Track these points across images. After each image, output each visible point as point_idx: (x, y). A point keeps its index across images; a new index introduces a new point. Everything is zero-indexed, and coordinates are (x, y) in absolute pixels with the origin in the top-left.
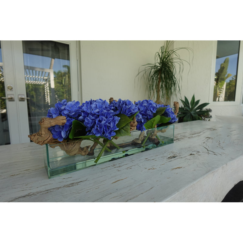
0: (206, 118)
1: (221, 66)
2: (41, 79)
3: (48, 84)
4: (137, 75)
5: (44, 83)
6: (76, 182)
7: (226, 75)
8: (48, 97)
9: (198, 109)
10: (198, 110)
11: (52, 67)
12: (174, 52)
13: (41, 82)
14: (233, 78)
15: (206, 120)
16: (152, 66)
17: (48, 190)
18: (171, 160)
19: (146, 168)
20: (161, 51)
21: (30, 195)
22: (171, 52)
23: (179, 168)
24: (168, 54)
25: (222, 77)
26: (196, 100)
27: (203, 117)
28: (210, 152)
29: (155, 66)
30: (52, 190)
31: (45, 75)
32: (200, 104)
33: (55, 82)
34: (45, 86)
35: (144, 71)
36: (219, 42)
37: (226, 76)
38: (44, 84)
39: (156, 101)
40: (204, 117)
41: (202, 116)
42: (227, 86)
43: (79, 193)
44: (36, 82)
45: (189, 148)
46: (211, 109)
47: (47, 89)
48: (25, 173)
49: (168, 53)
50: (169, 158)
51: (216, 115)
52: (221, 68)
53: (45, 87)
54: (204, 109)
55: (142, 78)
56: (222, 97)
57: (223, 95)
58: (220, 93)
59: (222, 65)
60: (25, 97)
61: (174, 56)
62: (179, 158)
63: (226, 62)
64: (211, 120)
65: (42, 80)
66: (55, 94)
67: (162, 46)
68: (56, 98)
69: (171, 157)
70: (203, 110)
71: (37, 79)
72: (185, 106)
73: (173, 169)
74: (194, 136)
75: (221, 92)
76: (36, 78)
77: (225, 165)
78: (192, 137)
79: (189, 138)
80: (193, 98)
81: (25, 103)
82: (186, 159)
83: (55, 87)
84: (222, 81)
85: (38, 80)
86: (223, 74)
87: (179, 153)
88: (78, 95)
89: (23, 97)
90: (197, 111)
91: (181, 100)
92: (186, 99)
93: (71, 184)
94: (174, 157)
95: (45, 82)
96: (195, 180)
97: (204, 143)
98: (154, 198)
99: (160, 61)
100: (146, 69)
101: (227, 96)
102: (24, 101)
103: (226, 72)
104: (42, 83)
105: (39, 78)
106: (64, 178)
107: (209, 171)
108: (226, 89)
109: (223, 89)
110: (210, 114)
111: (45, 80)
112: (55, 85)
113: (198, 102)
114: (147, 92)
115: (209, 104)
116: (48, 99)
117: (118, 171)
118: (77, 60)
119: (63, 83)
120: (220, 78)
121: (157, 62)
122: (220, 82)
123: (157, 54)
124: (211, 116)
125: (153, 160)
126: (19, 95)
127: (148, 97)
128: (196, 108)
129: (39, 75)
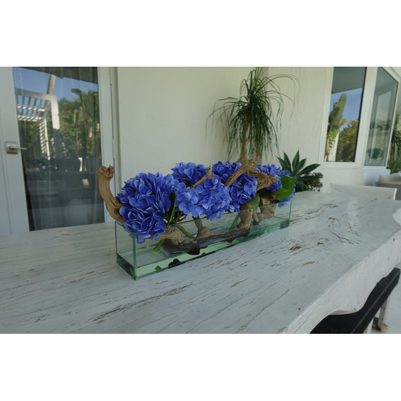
0: (314, 186)
1: (334, 106)
2: (33, 111)
3: (45, 122)
4: (210, 116)
5: (38, 120)
6: (178, 287)
7: (340, 119)
8: (45, 145)
9: (303, 173)
10: (303, 175)
11: (51, 91)
12: (271, 81)
13: (32, 118)
14: (349, 126)
15: (314, 190)
16: (234, 101)
17: (143, 301)
18: (295, 252)
19: (267, 265)
20: (250, 78)
21: (122, 309)
22: (266, 80)
23: (311, 263)
24: (261, 84)
25: (335, 124)
26: (301, 159)
27: (309, 186)
28: (342, 240)
29: (240, 101)
30: (150, 301)
31: (40, 104)
32: (307, 165)
33: (60, 118)
34: (40, 124)
35: (223, 109)
36: (337, 70)
37: (340, 122)
38: (39, 122)
39: (241, 158)
40: (312, 185)
41: (308, 183)
42: (340, 137)
43: (192, 302)
44: (24, 117)
45: (313, 233)
46: (322, 173)
47: (44, 131)
48: (91, 277)
49: (261, 81)
50: (291, 249)
51: (331, 184)
52: (334, 109)
53: (40, 128)
54: (312, 173)
55: (218, 120)
56: (332, 154)
57: (333, 152)
58: (329, 148)
59: (337, 105)
60: (17, 145)
61: (269, 87)
62: (305, 249)
63: (343, 99)
64: (321, 190)
65: (35, 112)
66: (61, 140)
67: (252, 70)
68: (63, 147)
69: (293, 247)
70: (310, 175)
71: (25, 112)
72: (283, 169)
73: (304, 265)
74: (311, 215)
75: (331, 147)
76: (23, 110)
77: (368, 257)
78: (310, 218)
79: (306, 219)
80: (298, 155)
81: (18, 158)
82: (315, 250)
83: (61, 127)
84: (335, 130)
85: (27, 115)
86: (336, 118)
87: (303, 242)
88: (113, 145)
89: (15, 146)
90: (301, 176)
91: (278, 158)
92: (286, 156)
93: (172, 291)
94: (298, 248)
95: (40, 118)
96: (337, 278)
97: (329, 226)
98: (296, 304)
99: (248, 94)
100: (226, 105)
101: (340, 152)
102: (16, 153)
103: (341, 116)
104: (34, 119)
105: (28, 110)
106: (157, 283)
107: (351, 266)
108: (339, 142)
109: (335, 141)
110: (321, 180)
111: (39, 115)
112: (61, 124)
113: (304, 161)
114: (226, 144)
115: (320, 166)
116: (46, 149)
117: (231, 270)
118: (111, 85)
119: (74, 121)
120: (332, 124)
121: (242, 95)
122: (332, 131)
123: (244, 82)
124: (321, 185)
125: (270, 252)
126: (6, 142)
127: (228, 151)
128: (300, 171)
129: (29, 104)
